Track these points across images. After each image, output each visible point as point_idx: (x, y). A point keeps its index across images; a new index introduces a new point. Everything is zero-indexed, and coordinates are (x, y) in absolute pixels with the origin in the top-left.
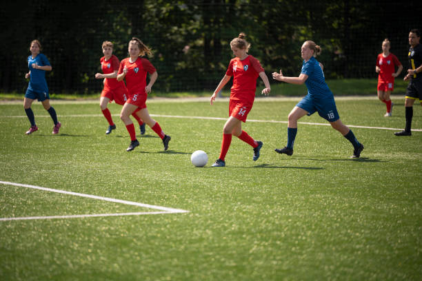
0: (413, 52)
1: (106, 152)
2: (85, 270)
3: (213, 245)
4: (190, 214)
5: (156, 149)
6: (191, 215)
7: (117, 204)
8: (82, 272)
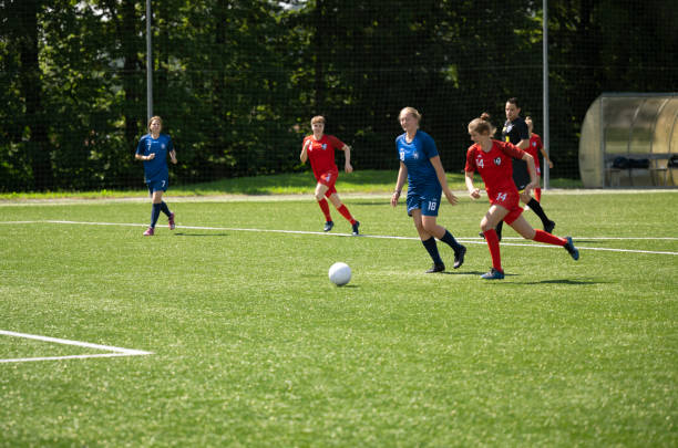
0: (510, 127)
1: (16, 272)
2: (28, 436)
3: (199, 399)
4: (155, 356)
5: (84, 267)
6: (157, 359)
7: (49, 343)
8: (24, 439)
